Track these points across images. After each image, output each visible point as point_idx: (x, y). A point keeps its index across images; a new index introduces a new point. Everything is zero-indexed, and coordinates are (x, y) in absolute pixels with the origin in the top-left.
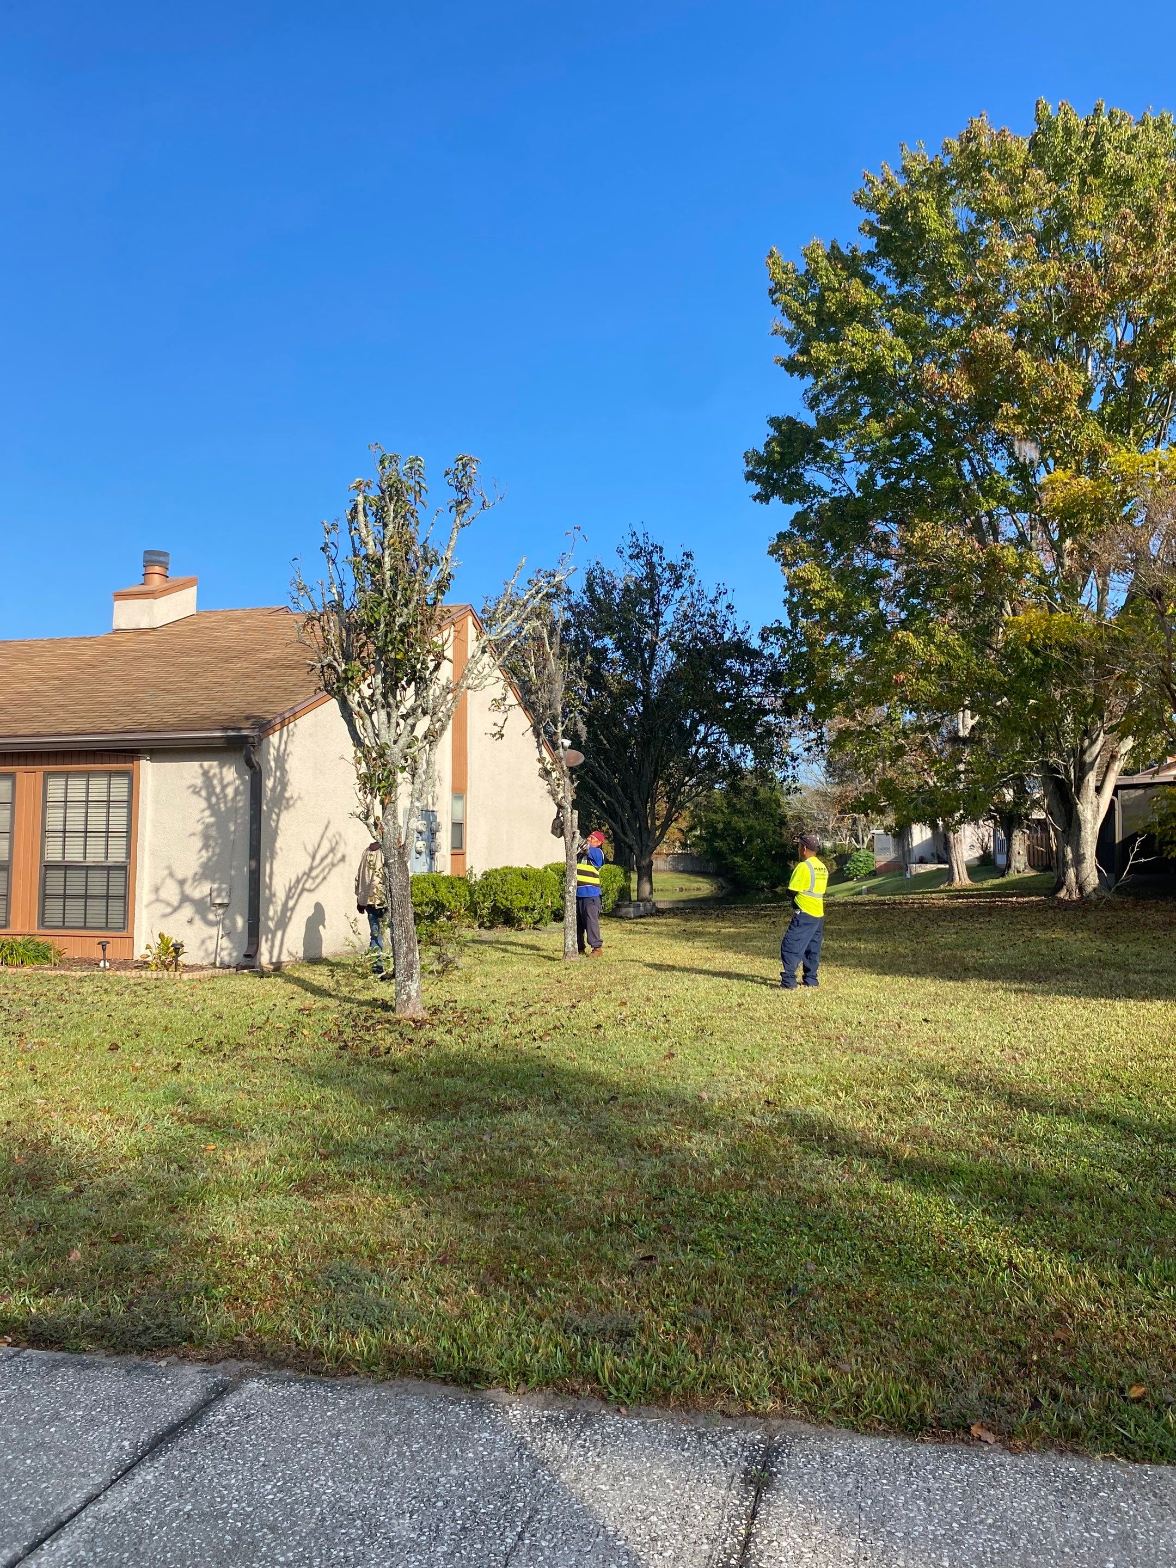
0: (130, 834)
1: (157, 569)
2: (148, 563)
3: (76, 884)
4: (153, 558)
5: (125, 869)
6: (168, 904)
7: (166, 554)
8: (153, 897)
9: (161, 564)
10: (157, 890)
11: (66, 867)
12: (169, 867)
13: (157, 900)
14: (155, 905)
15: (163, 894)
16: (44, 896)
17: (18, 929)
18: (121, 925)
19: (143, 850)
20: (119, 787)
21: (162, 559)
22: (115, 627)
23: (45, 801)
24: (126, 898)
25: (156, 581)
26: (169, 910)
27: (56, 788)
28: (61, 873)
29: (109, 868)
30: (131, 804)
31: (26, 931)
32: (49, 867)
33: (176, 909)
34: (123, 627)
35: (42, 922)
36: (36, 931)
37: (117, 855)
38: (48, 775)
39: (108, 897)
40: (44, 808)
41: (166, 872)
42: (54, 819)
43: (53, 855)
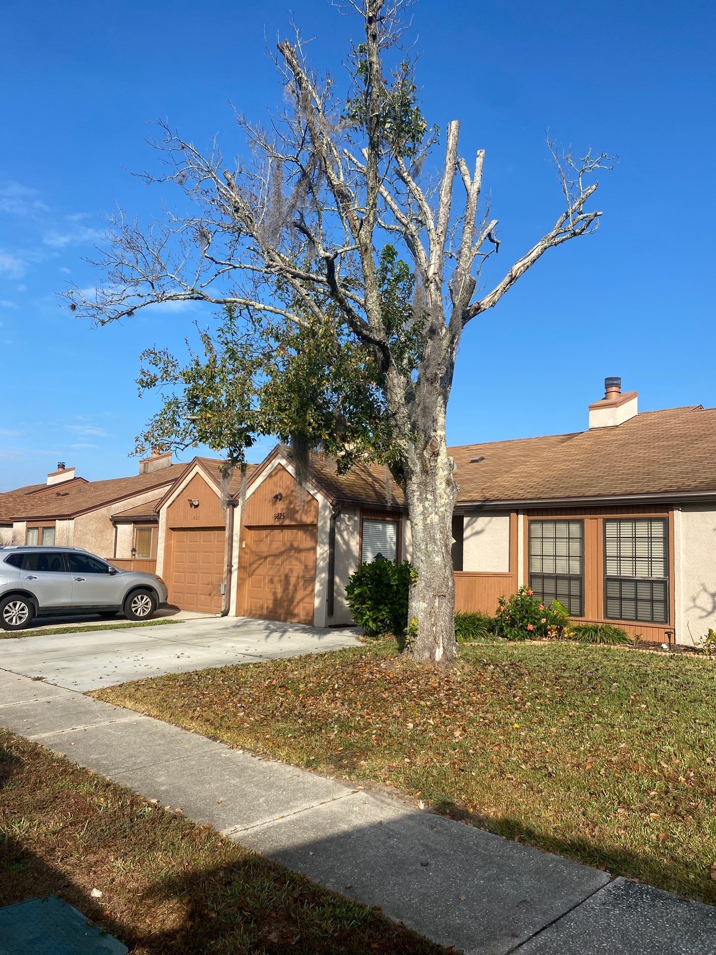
0: (667, 560)
1: (614, 389)
2: (607, 386)
3: (628, 591)
4: (611, 383)
5: (666, 584)
6: (704, 610)
7: (619, 379)
8: (692, 604)
9: (618, 386)
10: (694, 599)
11: (621, 580)
12: (703, 585)
13: (695, 606)
14: (693, 610)
15: (698, 602)
16: (607, 598)
17: (590, 618)
18: (663, 620)
19: (679, 572)
20: (658, 529)
21: (615, 382)
22: (591, 427)
23: (605, 537)
24: (667, 602)
25: (614, 397)
26: (704, 614)
27: (611, 529)
28: (617, 584)
29: (652, 582)
30: (667, 539)
31: (595, 619)
32: (608, 580)
33: (709, 613)
34: (596, 427)
35: (606, 616)
36: (603, 620)
37: (658, 572)
38: (606, 521)
39: (652, 601)
40: (605, 542)
41: (701, 587)
42: (612, 549)
43: (612, 571)
